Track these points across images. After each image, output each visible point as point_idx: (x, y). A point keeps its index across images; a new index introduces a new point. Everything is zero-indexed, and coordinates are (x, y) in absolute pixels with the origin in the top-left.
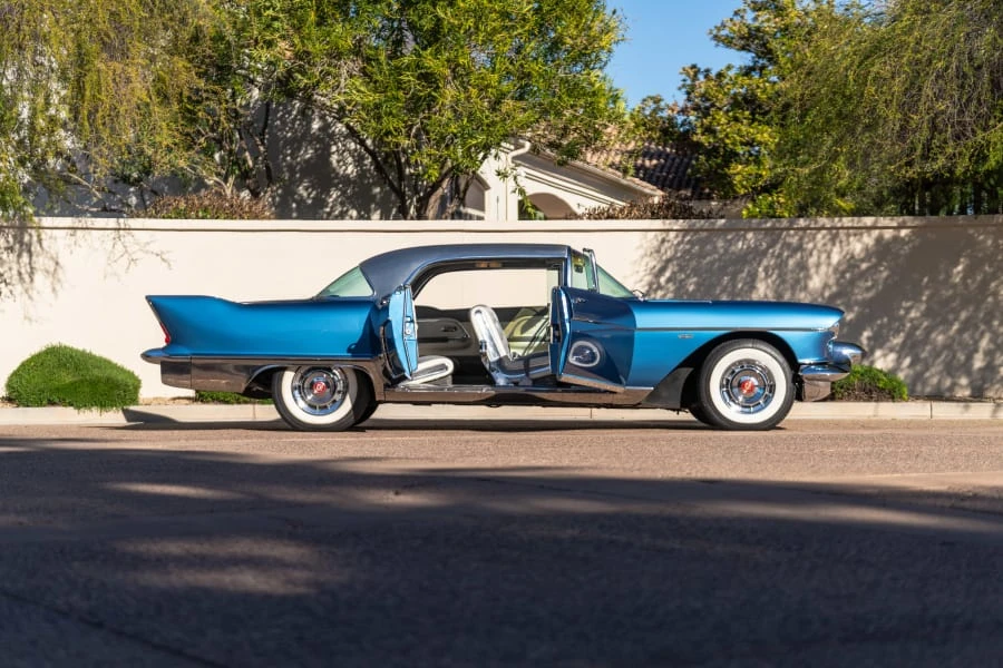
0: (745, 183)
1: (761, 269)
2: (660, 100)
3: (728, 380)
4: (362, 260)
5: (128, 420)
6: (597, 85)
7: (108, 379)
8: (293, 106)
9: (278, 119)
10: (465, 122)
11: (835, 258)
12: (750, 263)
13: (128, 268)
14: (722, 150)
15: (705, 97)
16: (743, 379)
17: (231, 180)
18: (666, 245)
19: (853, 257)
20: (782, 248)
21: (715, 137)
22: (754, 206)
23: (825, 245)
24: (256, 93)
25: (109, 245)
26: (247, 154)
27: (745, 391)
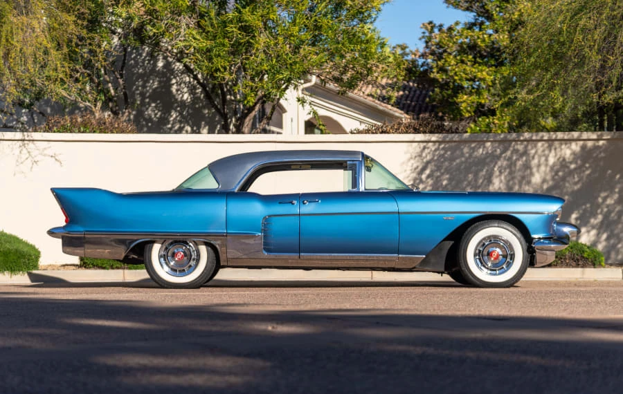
0: (469, 108)
1: (496, 169)
2: (406, 47)
3: (480, 251)
4: (211, 162)
5: (32, 281)
6: (369, 35)
7: (17, 250)
8: (144, 50)
9: (132, 59)
10: (274, 62)
11: (552, 160)
12: (488, 164)
13: (32, 168)
14: (451, 84)
15: (439, 45)
16: (491, 250)
17: (99, 104)
18: (427, 151)
19: (564, 160)
20: (512, 153)
21: (447, 75)
22: (475, 126)
23: (543, 151)
24: (116, 40)
25: (17, 152)
26: (110, 85)
27: (492, 259)
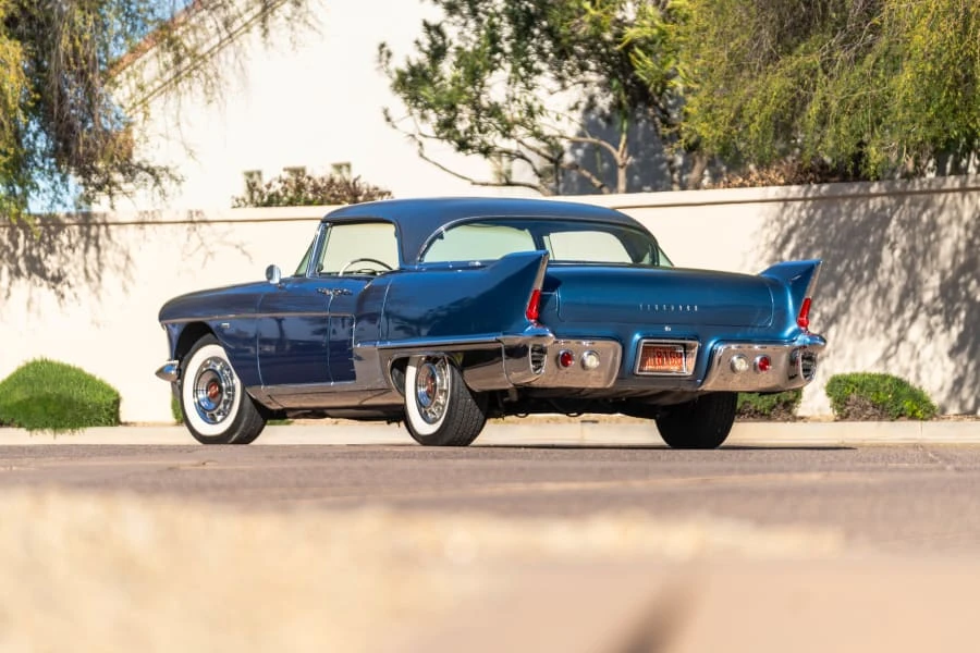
13: (204, 263)
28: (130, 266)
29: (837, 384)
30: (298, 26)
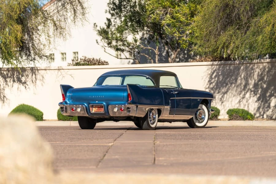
13: (62, 79)
25: (56, 73)
28: (44, 79)
29: (230, 111)
30: (83, 20)
